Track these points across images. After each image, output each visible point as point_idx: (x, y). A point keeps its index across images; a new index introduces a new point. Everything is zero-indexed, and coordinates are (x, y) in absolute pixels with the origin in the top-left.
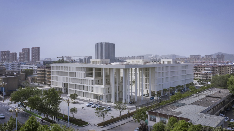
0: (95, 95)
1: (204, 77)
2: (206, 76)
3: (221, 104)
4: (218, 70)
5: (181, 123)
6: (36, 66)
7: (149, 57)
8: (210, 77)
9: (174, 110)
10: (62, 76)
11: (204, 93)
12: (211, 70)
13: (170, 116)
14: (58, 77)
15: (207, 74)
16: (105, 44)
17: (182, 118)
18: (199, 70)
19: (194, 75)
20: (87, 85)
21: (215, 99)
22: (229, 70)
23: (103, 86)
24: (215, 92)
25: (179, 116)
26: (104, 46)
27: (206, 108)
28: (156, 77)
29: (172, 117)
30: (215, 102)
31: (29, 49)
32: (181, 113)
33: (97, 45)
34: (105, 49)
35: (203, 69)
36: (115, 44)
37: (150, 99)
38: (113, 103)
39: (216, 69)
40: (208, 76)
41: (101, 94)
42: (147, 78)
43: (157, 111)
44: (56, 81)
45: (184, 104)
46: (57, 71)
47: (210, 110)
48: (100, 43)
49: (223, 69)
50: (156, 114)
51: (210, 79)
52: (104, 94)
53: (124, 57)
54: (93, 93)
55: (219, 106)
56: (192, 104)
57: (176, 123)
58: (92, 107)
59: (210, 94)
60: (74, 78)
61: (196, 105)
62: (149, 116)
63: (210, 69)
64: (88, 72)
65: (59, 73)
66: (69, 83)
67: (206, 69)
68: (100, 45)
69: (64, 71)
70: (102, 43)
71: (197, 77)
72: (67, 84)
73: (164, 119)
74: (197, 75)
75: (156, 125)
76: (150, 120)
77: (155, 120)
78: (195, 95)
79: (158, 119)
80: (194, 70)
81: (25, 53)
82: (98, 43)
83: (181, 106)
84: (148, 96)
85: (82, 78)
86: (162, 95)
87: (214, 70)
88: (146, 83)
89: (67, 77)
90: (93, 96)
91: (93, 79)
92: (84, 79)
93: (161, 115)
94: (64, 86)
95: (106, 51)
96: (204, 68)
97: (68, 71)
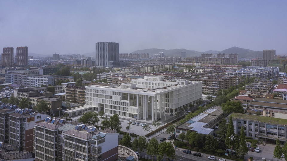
0: (129, 114)
1: (211, 91)
2: (213, 91)
3: (217, 120)
4: (223, 84)
5: (192, 133)
6: (48, 79)
7: (155, 54)
8: (216, 92)
9: (189, 126)
10: (98, 98)
11: (207, 112)
12: (218, 84)
13: (188, 130)
14: (93, 98)
15: (213, 89)
16: (107, 44)
17: (193, 131)
18: (208, 83)
19: (203, 89)
20: (123, 106)
21: (213, 117)
22: (234, 81)
23: (137, 108)
24: (215, 110)
25: (192, 130)
26: (107, 46)
27: (206, 124)
28: (174, 98)
29: (189, 130)
30: (212, 119)
31: (12, 49)
32: (193, 128)
33: (98, 45)
34: (107, 50)
35: (211, 83)
36: (118, 44)
37: (170, 116)
38: (145, 120)
39: (222, 83)
40: (214, 90)
41: (136, 114)
42: (167, 98)
43: (180, 127)
44: (91, 101)
45: (194, 122)
46: (93, 93)
47: (209, 124)
48: (102, 43)
49: (228, 82)
50: (180, 129)
51: (216, 93)
52: (138, 114)
53: (125, 54)
54: (128, 112)
55: (215, 121)
56: (199, 121)
57: (190, 134)
58: (133, 124)
59: (211, 112)
60: (110, 100)
61: (201, 122)
62: (176, 130)
63: (216, 83)
64: (123, 96)
65: (95, 95)
66: (105, 104)
67: (213, 83)
68: (102, 45)
69: (100, 94)
70: (104, 42)
71: (205, 91)
72: (103, 105)
73: (184, 131)
74: (205, 90)
75: (180, 135)
76: (177, 132)
77: (179, 132)
78: (202, 114)
79: (181, 132)
80: (203, 83)
81: (11, 55)
82: (99, 43)
83: (193, 123)
84: (168, 113)
85: (118, 101)
86: (178, 111)
87: (220, 84)
88: (166, 103)
89: (103, 99)
90: (128, 115)
91: (128, 101)
92: (120, 101)
93: (183, 129)
94: (99, 106)
95: (108, 52)
96: (212, 81)
97: (105, 94)
